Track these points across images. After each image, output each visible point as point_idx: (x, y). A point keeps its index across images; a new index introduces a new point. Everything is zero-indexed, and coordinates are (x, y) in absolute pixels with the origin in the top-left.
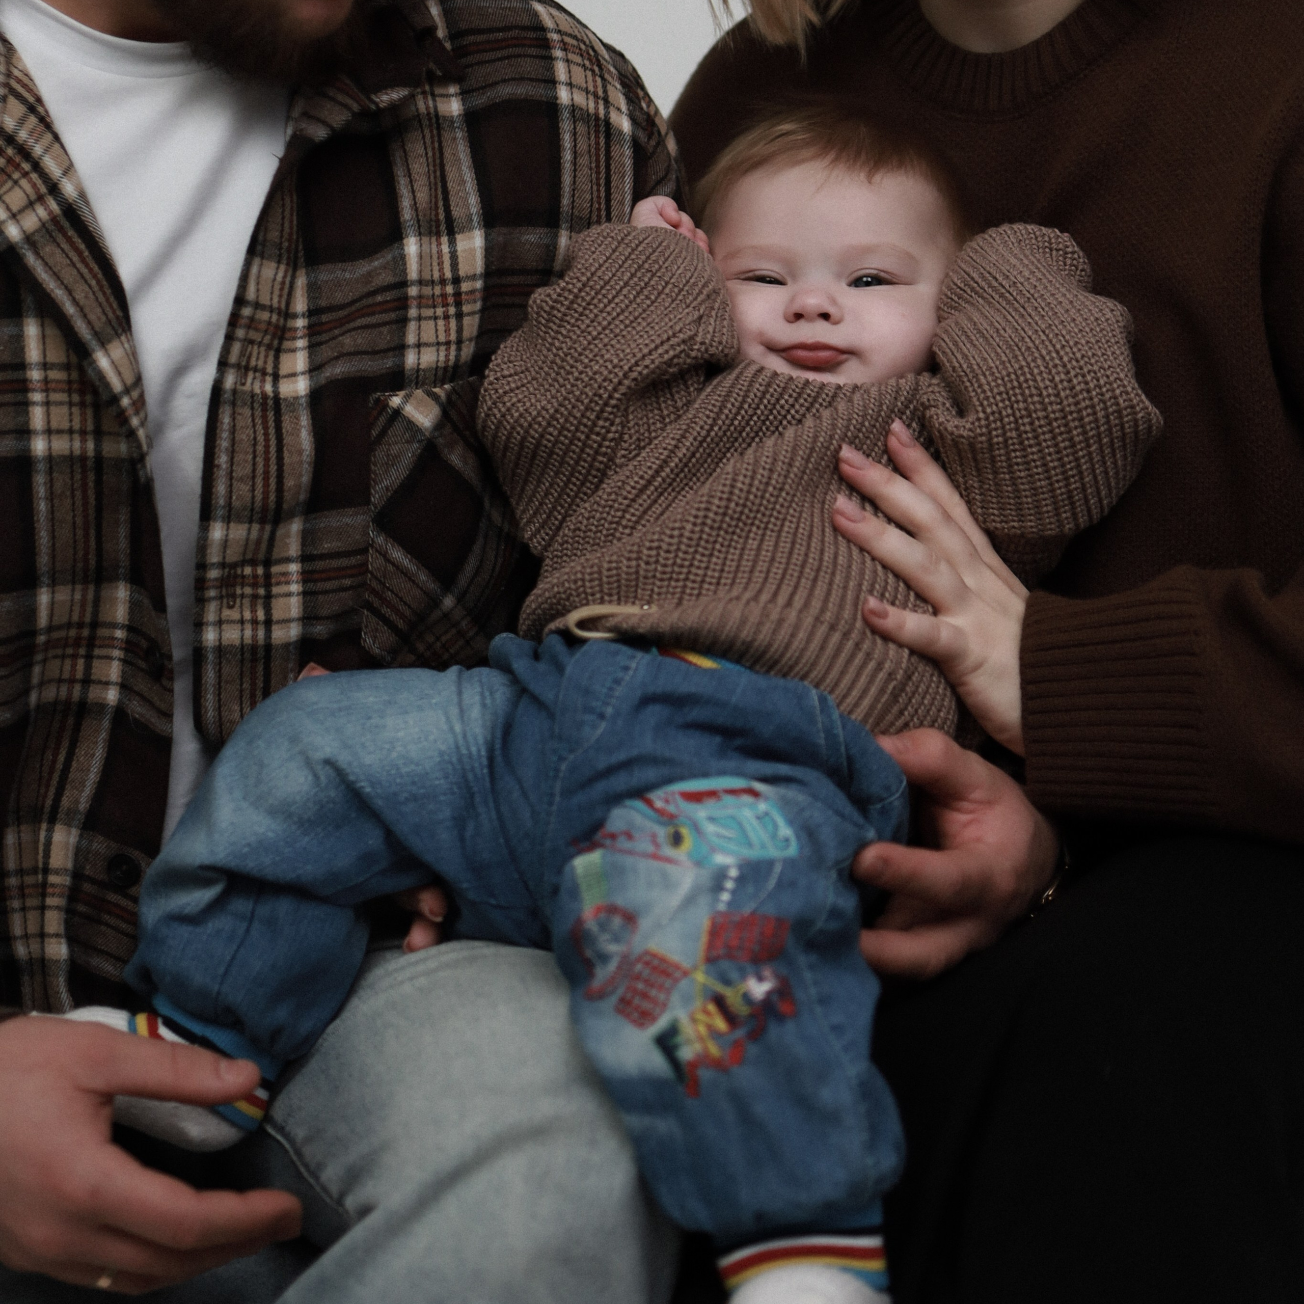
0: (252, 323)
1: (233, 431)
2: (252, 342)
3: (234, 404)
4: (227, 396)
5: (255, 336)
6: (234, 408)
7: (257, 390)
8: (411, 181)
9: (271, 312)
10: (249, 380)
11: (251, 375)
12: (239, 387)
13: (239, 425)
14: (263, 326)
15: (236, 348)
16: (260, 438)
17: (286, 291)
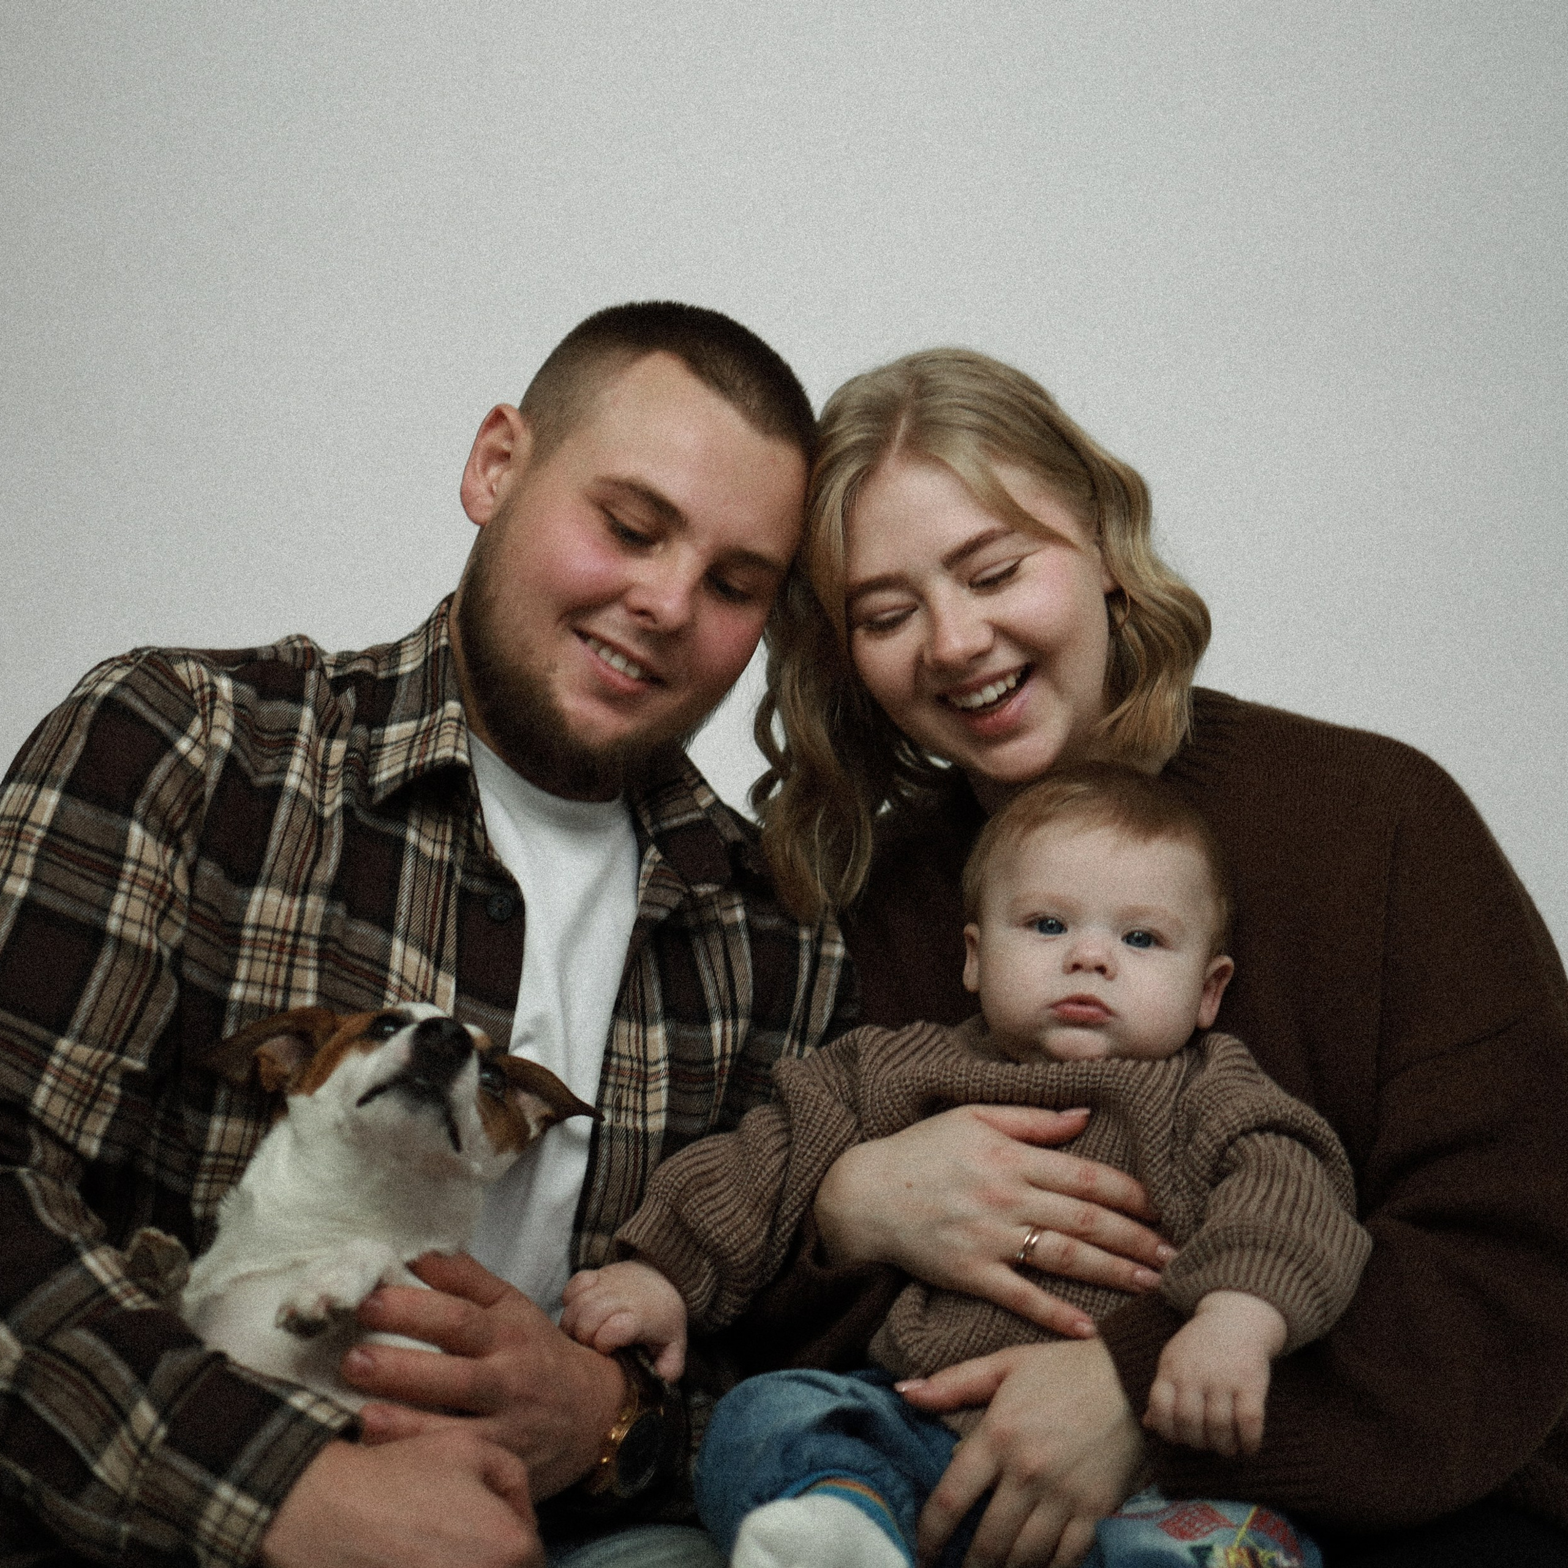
0: (619, 1071)
1: (610, 1161)
2: (622, 1086)
3: (611, 1139)
4: (605, 1131)
5: (625, 1081)
6: (611, 1141)
7: (630, 1125)
8: (714, 972)
9: (632, 1060)
10: (623, 1117)
11: (623, 1113)
12: (615, 1124)
13: (615, 1157)
14: (628, 1073)
15: (609, 1091)
16: (631, 1168)
17: (641, 1043)
